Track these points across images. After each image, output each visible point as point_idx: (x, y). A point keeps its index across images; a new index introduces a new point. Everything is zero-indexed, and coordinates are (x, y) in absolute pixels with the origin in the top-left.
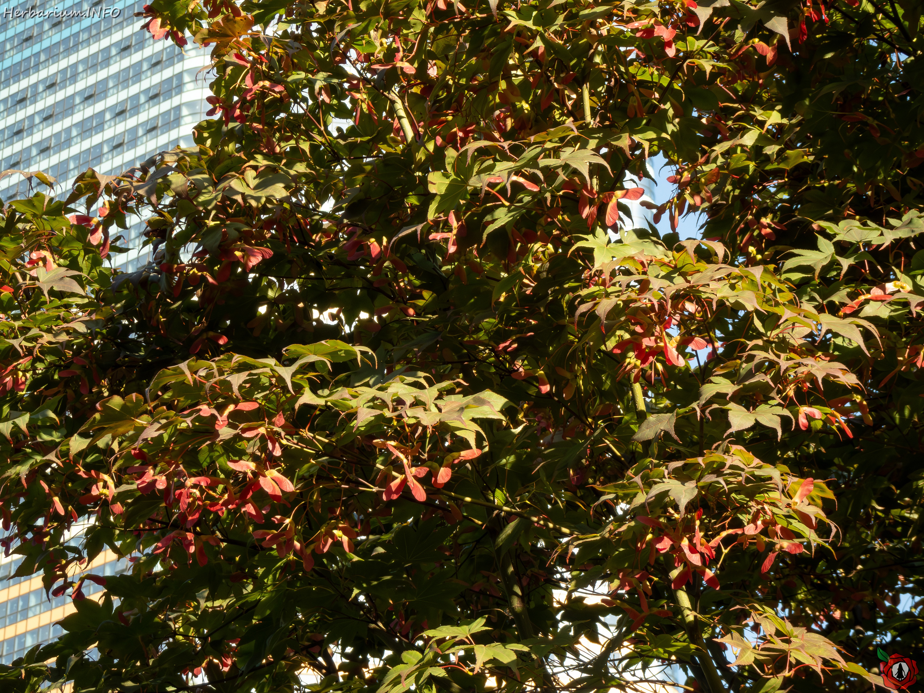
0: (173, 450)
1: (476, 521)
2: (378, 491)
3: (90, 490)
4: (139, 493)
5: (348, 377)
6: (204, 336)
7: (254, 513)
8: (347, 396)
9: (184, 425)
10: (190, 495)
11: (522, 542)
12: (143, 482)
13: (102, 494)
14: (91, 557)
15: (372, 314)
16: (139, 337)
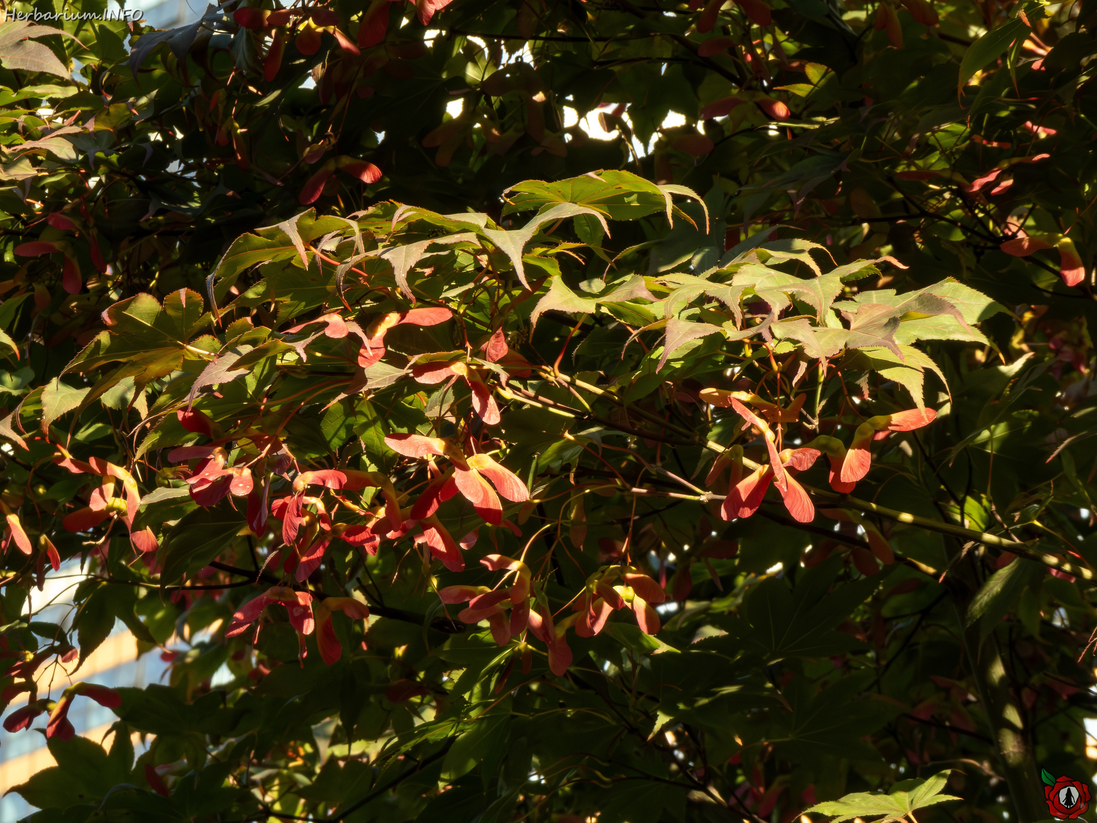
0: (267, 412)
1: (923, 566)
2: (711, 501)
3: (86, 502)
4: (194, 506)
5: (643, 253)
6: (331, 166)
7: (442, 547)
8: (645, 294)
9: (290, 358)
10: (302, 510)
11: (1022, 614)
12: (203, 481)
13: (111, 509)
14: (88, 647)
15: (692, 117)
16: (188, 169)
